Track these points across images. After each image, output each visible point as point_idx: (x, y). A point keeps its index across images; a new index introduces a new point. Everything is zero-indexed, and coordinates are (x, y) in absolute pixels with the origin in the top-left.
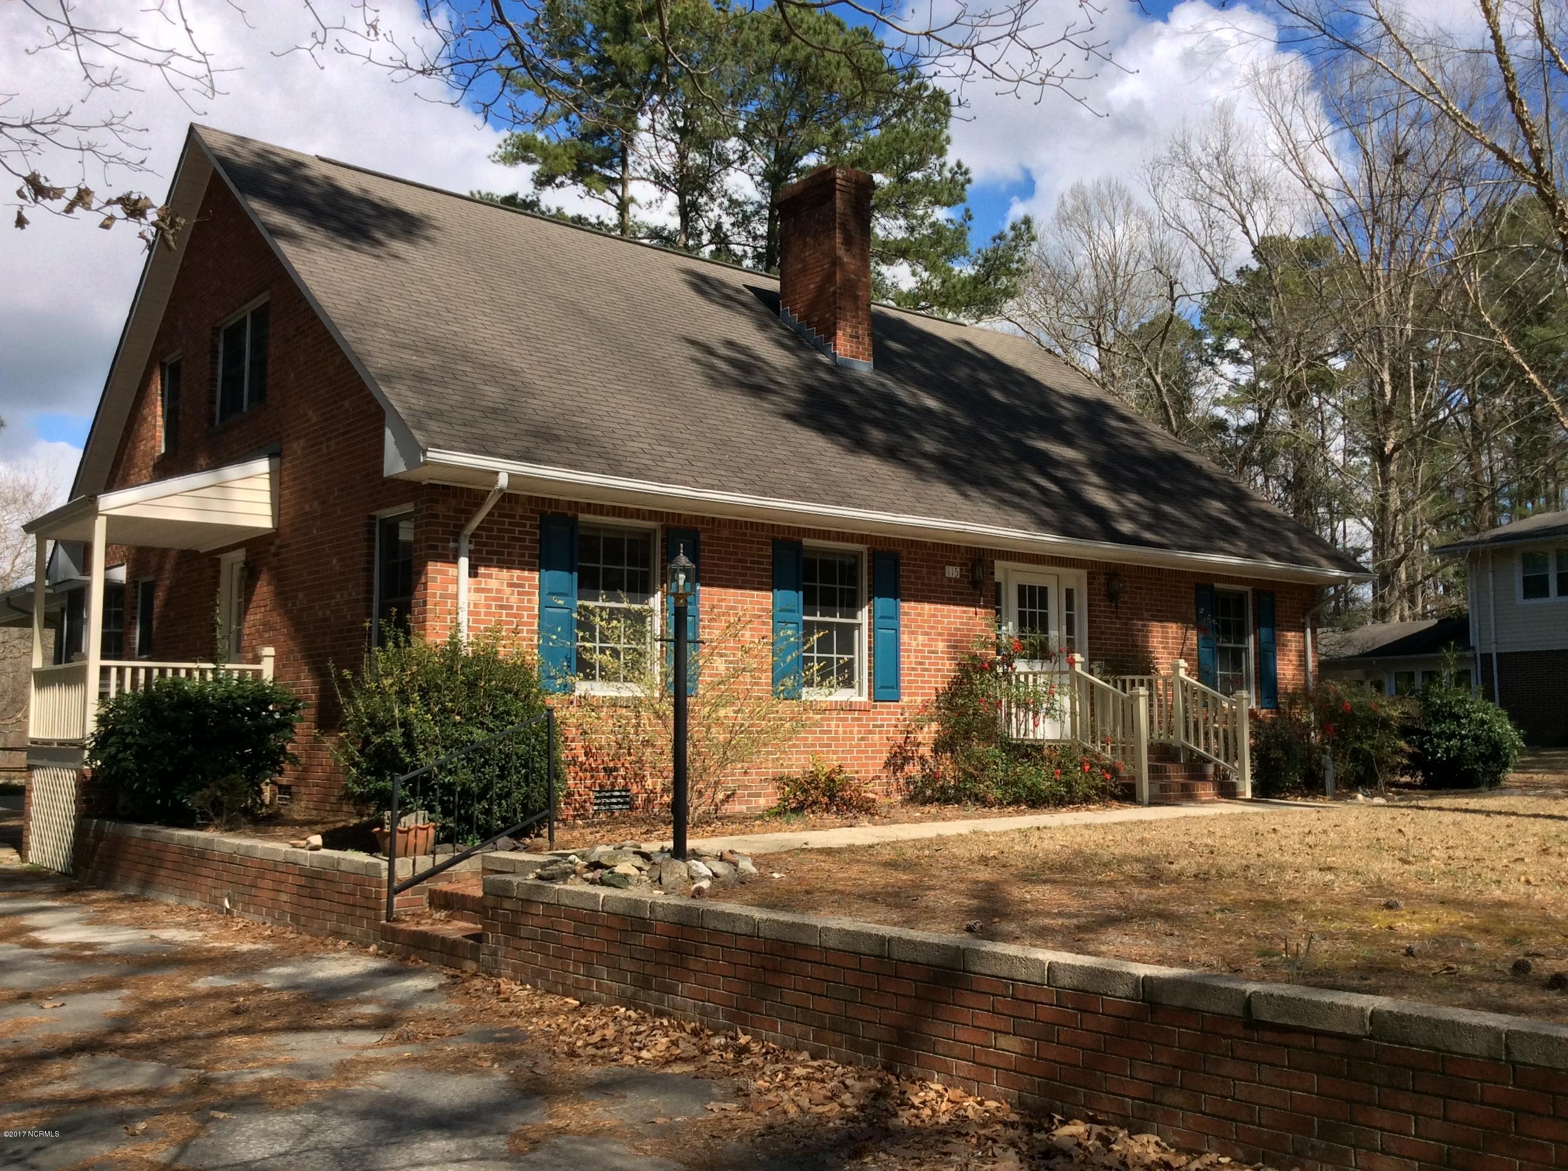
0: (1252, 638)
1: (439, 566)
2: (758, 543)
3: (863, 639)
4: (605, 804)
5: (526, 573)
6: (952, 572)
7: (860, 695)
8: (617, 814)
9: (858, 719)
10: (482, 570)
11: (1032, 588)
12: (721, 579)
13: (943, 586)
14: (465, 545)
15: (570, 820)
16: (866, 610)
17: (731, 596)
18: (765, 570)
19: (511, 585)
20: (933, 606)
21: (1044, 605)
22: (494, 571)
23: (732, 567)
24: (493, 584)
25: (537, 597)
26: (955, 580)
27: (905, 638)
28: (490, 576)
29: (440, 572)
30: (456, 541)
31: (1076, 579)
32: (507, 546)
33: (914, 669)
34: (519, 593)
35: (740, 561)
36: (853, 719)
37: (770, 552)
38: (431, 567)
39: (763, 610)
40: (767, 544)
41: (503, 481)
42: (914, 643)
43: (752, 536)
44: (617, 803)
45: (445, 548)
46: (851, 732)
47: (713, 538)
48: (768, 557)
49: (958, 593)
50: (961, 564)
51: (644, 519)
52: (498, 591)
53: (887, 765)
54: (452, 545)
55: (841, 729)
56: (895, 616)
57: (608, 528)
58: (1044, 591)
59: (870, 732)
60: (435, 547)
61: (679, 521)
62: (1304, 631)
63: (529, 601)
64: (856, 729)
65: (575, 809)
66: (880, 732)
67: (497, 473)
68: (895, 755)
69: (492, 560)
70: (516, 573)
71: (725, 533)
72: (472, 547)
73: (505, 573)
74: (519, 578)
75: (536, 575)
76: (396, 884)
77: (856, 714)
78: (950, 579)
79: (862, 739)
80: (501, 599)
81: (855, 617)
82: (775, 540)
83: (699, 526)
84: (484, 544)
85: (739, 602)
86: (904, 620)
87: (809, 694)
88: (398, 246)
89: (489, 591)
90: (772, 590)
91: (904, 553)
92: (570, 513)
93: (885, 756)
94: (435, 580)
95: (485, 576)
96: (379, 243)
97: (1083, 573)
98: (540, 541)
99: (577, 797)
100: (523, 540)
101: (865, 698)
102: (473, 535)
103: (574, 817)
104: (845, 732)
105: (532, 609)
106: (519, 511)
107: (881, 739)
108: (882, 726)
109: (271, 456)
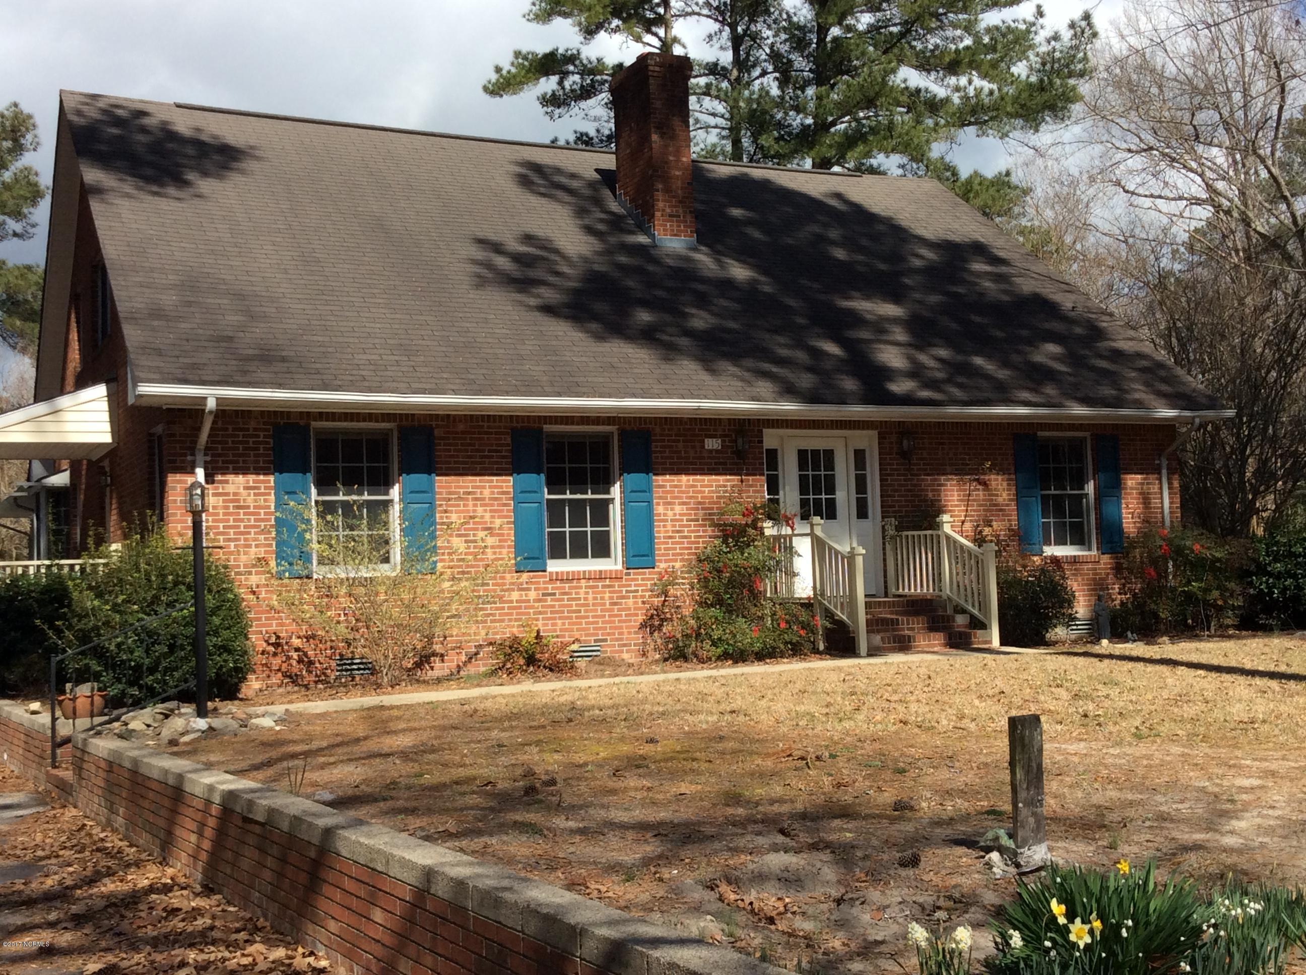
0: (1091, 484)
1: (178, 477)
2: (496, 433)
3: (616, 512)
4: (347, 670)
5: (262, 477)
6: (712, 444)
7: (616, 563)
8: (357, 678)
9: (609, 586)
10: (219, 477)
11: (815, 453)
12: (458, 469)
13: (703, 458)
14: (200, 458)
15: (312, 685)
16: (618, 485)
17: (469, 482)
18: (504, 457)
19: (247, 488)
20: (691, 478)
21: (830, 466)
22: (231, 478)
23: (470, 457)
24: (230, 488)
25: (273, 497)
26: (717, 451)
27: (660, 509)
28: (227, 482)
29: (179, 482)
30: (193, 454)
31: (867, 440)
32: (240, 455)
33: (670, 537)
34: (255, 494)
35: (478, 451)
36: (603, 586)
37: (509, 440)
38: (171, 478)
39: (503, 493)
40: (508, 433)
41: (211, 404)
42: (670, 513)
43: (489, 427)
44: (359, 669)
45: (183, 462)
46: (602, 598)
47: (448, 432)
48: (508, 445)
49: (721, 464)
50: (721, 436)
51: (377, 421)
52: (235, 494)
53: (643, 626)
54: (189, 458)
55: (590, 596)
56: (648, 490)
57: (346, 432)
58: (829, 454)
59: (623, 597)
60: (174, 462)
61: (413, 420)
62: (1160, 473)
63: (265, 500)
64: (607, 595)
65: (316, 676)
66: (634, 597)
67: (206, 398)
68: (652, 616)
69: (228, 468)
70: (251, 478)
71: (461, 427)
72: (208, 458)
73: (240, 479)
74: (254, 481)
75: (272, 478)
76: (59, 740)
77: (607, 582)
78: (711, 451)
79: (615, 604)
80: (238, 501)
81: (608, 493)
82: (513, 429)
83: (434, 423)
84: (220, 455)
85: (477, 487)
86: (657, 493)
87: (555, 566)
88: (206, 185)
89: (227, 494)
90: (511, 475)
91: (658, 430)
92: (302, 423)
93: (641, 618)
94: (174, 488)
95: (221, 482)
96: (186, 184)
97: (874, 434)
98: (273, 449)
99: (317, 665)
100: (257, 449)
101: (619, 567)
102: (207, 449)
103: (316, 682)
104: (595, 598)
105: (269, 507)
106: (253, 424)
107: (635, 603)
108: (637, 591)
109: (107, 382)
